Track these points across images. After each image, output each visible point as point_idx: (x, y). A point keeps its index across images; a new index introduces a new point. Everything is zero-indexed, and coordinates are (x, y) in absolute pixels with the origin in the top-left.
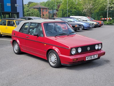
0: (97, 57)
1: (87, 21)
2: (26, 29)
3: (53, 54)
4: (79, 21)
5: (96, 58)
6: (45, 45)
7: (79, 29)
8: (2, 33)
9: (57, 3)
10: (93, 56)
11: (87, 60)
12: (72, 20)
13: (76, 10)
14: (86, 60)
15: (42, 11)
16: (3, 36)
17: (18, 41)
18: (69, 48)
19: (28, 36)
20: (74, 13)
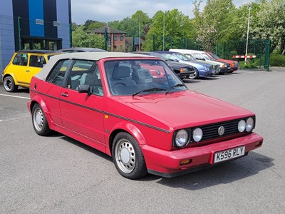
0: (243, 154)
1: (204, 60)
2: (62, 74)
3: (126, 143)
4: (189, 60)
5: (240, 155)
6: (107, 117)
7: (188, 77)
8: (18, 82)
9: (144, 23)
10: (232, 150)
11: (218, 161)
12: (173, 57)
13: (180, 38)
14: (216, 161)
15: (112, 38)
16: (19, 88)
17: (43, 104)
18: (168, 128)
19: (66, 93)
20: (178, 44)
